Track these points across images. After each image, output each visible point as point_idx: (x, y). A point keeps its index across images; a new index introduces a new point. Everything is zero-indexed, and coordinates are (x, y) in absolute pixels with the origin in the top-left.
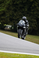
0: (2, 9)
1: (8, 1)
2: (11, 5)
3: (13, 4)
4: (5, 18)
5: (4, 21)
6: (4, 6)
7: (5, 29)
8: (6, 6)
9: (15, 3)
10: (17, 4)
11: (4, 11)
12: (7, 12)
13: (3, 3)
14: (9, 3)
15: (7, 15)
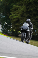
0: (16, 16)
1: (22, 8)
2: (25, 12)
3: (27, 11)
4: (19, 25)
5: (18, 28)
6: (18, 13)
7: (19, 36)
8: (20, 13)
9: (29, 10)
10: (31, 11)
11: (18, 18)
12: (21, 19)
13: (17, 10)
14: (23, 10)
15: (21, 22)
